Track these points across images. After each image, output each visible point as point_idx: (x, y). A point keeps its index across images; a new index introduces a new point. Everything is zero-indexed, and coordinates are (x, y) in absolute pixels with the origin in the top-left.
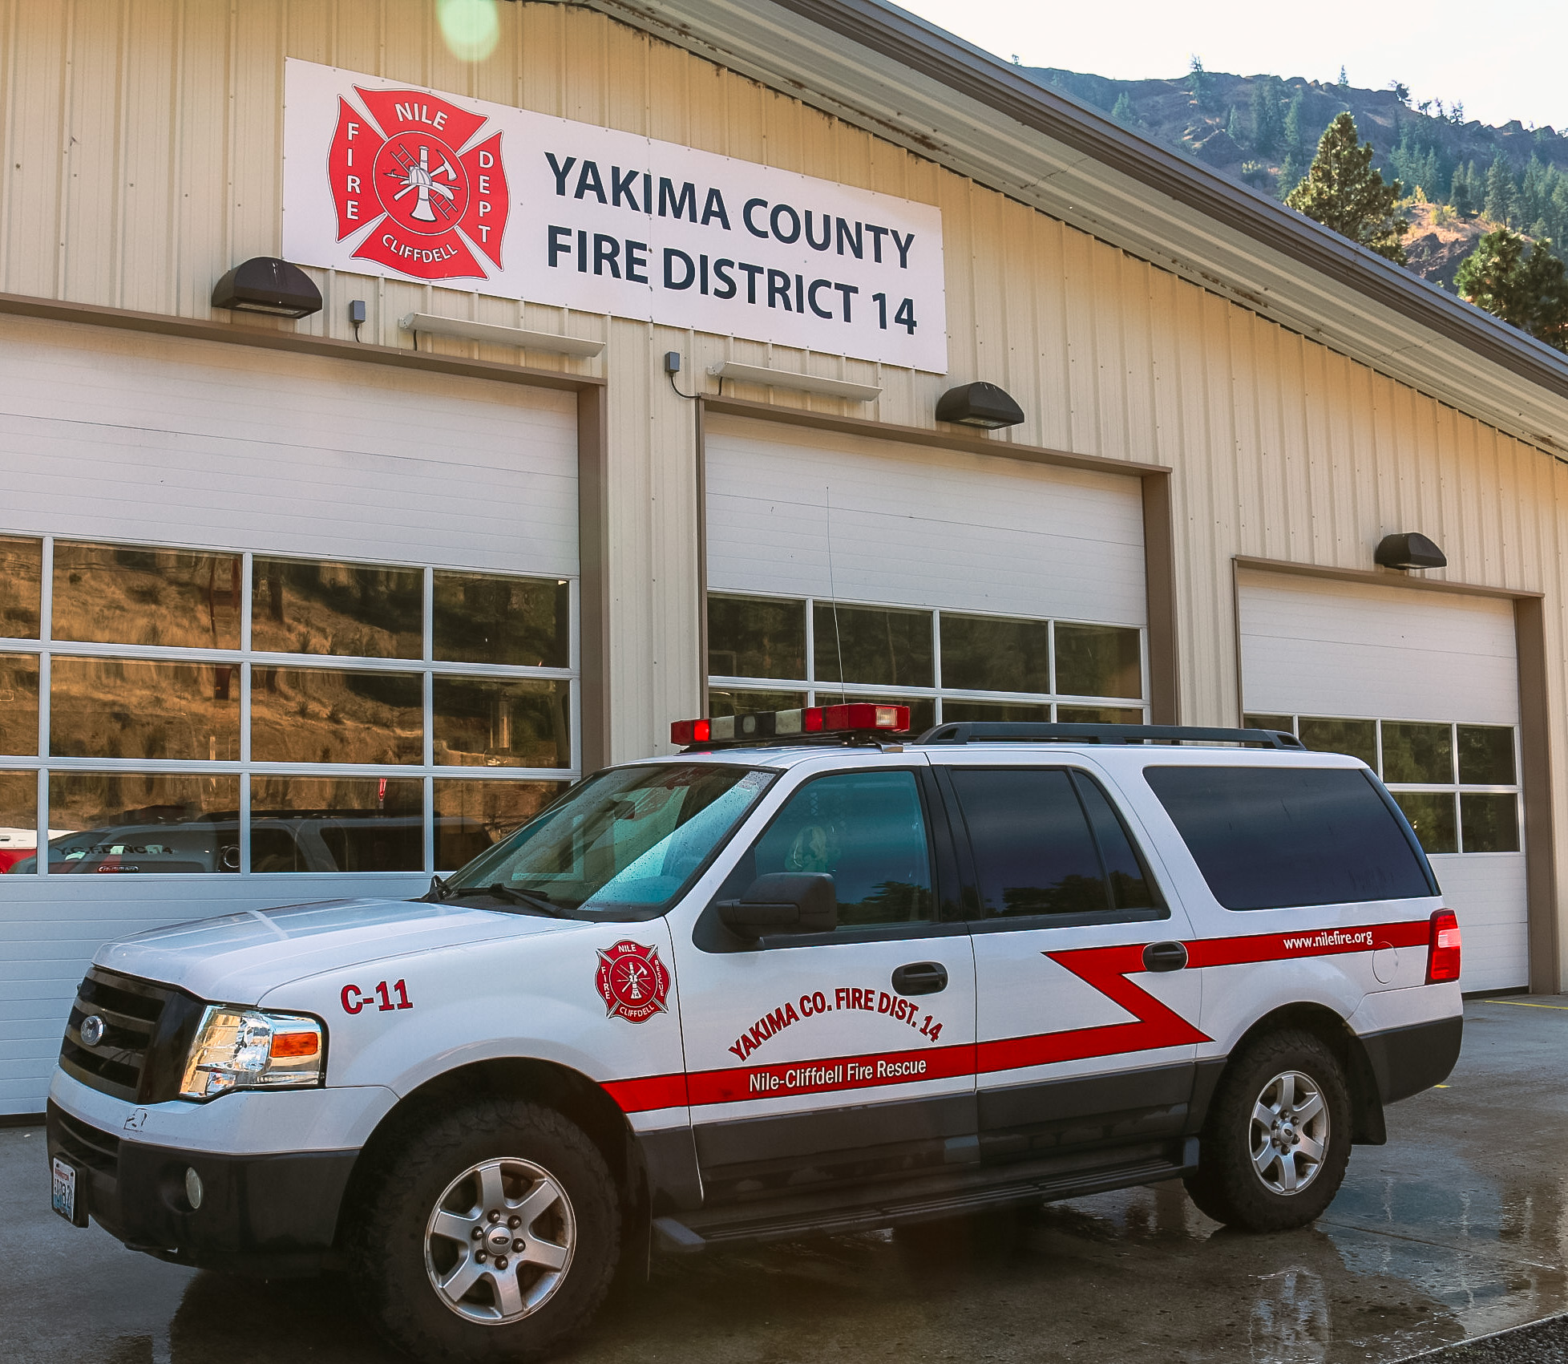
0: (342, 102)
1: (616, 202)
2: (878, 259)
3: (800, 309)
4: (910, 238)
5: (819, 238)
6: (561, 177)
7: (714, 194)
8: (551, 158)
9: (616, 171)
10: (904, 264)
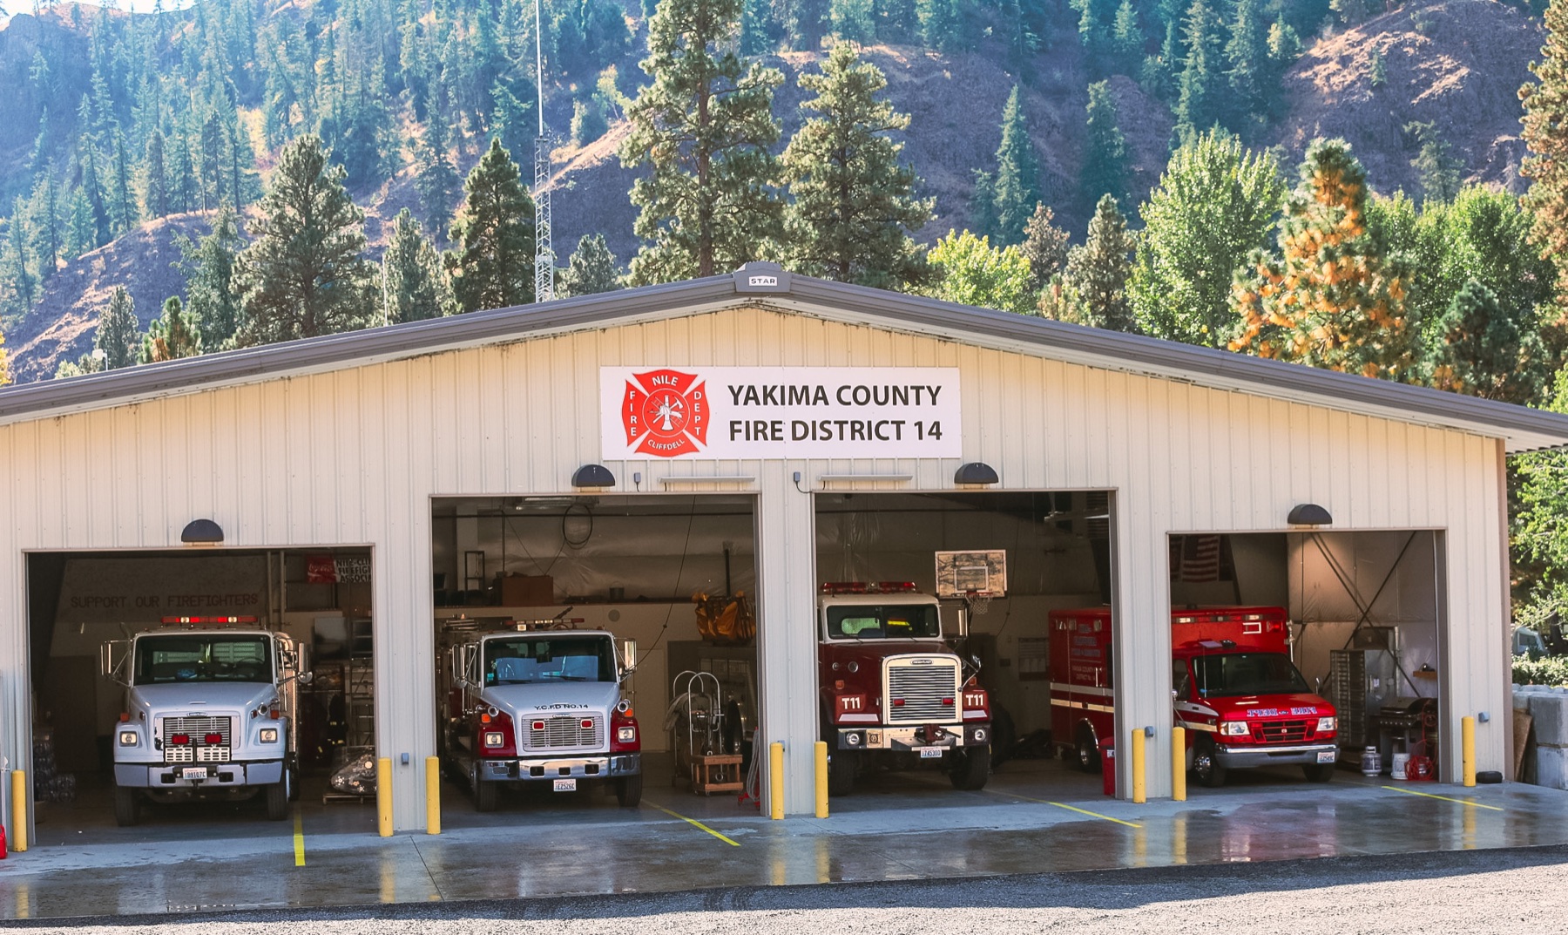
0: (628, 383)
1: (766, 403)
2: (918, 403)
3: (870, 438)
4: (939, 388)
5: (881, 398)
6: (736, 396)
7: (820, 388)
8: (731, 388)
9: (765, 388)
10: (934, 403)
